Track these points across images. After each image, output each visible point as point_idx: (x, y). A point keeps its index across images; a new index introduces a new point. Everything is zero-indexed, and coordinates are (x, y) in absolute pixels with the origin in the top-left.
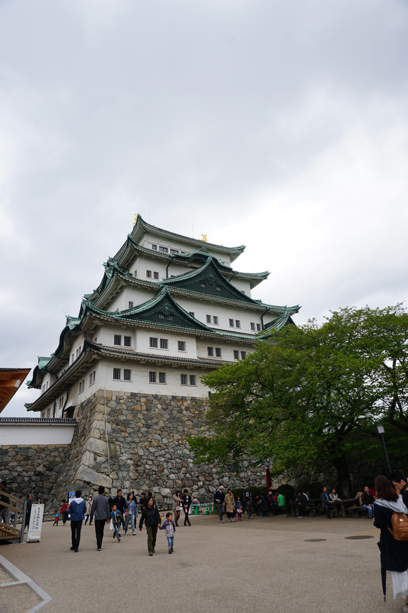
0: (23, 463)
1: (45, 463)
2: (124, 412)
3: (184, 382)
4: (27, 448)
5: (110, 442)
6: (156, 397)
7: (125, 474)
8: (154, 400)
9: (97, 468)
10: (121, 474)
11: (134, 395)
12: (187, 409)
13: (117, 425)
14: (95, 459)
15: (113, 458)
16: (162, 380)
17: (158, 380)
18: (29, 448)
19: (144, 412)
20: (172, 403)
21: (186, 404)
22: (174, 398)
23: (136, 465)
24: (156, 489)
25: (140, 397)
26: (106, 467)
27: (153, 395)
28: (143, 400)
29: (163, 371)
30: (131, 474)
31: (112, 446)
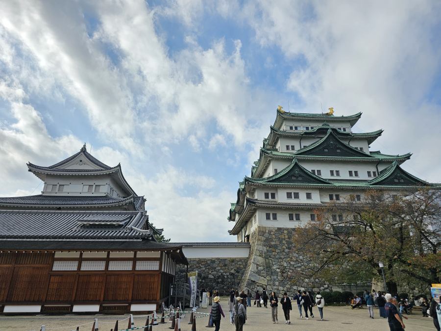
0: (223, 268)
1: (235, 268)
2: (274, 240)
3: (313, 219)
4: (225, 260)
5: (266, 258)
6: (294, 229)
7: (275, 277)
8: (293, 232)
9: (258, 273)
10: (273, 277)
11: (279, 229)
13: (270, 247)
14: (257, 268)
15: (268, 267)
16: (298, 219)
17: (295, 219)
18: (226, 260)
19: (286, 239)
23: (283, 273)
24: (295, 288)
25: (284, 230)
26: (264, 273)
27: (292, 229)
28: (285, 232)
29: (297, 213)
30: (279, 278)
31: (267, 260)
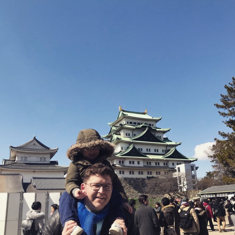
3: (139, 174)
6: (131, 178)
11: (125, 178)
12: (141, 182)
16: (133, 174)
17: (132, 173)
20: (136, 180)
21: (140, 180)
22: (137, 179)
25: (127, 179)
29: (133, 171)
